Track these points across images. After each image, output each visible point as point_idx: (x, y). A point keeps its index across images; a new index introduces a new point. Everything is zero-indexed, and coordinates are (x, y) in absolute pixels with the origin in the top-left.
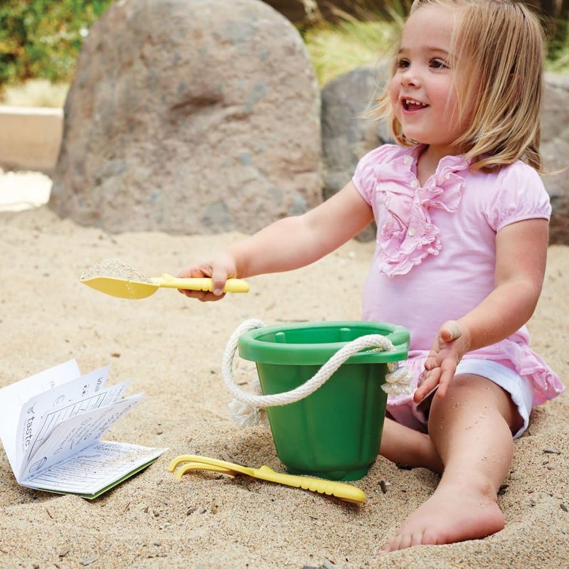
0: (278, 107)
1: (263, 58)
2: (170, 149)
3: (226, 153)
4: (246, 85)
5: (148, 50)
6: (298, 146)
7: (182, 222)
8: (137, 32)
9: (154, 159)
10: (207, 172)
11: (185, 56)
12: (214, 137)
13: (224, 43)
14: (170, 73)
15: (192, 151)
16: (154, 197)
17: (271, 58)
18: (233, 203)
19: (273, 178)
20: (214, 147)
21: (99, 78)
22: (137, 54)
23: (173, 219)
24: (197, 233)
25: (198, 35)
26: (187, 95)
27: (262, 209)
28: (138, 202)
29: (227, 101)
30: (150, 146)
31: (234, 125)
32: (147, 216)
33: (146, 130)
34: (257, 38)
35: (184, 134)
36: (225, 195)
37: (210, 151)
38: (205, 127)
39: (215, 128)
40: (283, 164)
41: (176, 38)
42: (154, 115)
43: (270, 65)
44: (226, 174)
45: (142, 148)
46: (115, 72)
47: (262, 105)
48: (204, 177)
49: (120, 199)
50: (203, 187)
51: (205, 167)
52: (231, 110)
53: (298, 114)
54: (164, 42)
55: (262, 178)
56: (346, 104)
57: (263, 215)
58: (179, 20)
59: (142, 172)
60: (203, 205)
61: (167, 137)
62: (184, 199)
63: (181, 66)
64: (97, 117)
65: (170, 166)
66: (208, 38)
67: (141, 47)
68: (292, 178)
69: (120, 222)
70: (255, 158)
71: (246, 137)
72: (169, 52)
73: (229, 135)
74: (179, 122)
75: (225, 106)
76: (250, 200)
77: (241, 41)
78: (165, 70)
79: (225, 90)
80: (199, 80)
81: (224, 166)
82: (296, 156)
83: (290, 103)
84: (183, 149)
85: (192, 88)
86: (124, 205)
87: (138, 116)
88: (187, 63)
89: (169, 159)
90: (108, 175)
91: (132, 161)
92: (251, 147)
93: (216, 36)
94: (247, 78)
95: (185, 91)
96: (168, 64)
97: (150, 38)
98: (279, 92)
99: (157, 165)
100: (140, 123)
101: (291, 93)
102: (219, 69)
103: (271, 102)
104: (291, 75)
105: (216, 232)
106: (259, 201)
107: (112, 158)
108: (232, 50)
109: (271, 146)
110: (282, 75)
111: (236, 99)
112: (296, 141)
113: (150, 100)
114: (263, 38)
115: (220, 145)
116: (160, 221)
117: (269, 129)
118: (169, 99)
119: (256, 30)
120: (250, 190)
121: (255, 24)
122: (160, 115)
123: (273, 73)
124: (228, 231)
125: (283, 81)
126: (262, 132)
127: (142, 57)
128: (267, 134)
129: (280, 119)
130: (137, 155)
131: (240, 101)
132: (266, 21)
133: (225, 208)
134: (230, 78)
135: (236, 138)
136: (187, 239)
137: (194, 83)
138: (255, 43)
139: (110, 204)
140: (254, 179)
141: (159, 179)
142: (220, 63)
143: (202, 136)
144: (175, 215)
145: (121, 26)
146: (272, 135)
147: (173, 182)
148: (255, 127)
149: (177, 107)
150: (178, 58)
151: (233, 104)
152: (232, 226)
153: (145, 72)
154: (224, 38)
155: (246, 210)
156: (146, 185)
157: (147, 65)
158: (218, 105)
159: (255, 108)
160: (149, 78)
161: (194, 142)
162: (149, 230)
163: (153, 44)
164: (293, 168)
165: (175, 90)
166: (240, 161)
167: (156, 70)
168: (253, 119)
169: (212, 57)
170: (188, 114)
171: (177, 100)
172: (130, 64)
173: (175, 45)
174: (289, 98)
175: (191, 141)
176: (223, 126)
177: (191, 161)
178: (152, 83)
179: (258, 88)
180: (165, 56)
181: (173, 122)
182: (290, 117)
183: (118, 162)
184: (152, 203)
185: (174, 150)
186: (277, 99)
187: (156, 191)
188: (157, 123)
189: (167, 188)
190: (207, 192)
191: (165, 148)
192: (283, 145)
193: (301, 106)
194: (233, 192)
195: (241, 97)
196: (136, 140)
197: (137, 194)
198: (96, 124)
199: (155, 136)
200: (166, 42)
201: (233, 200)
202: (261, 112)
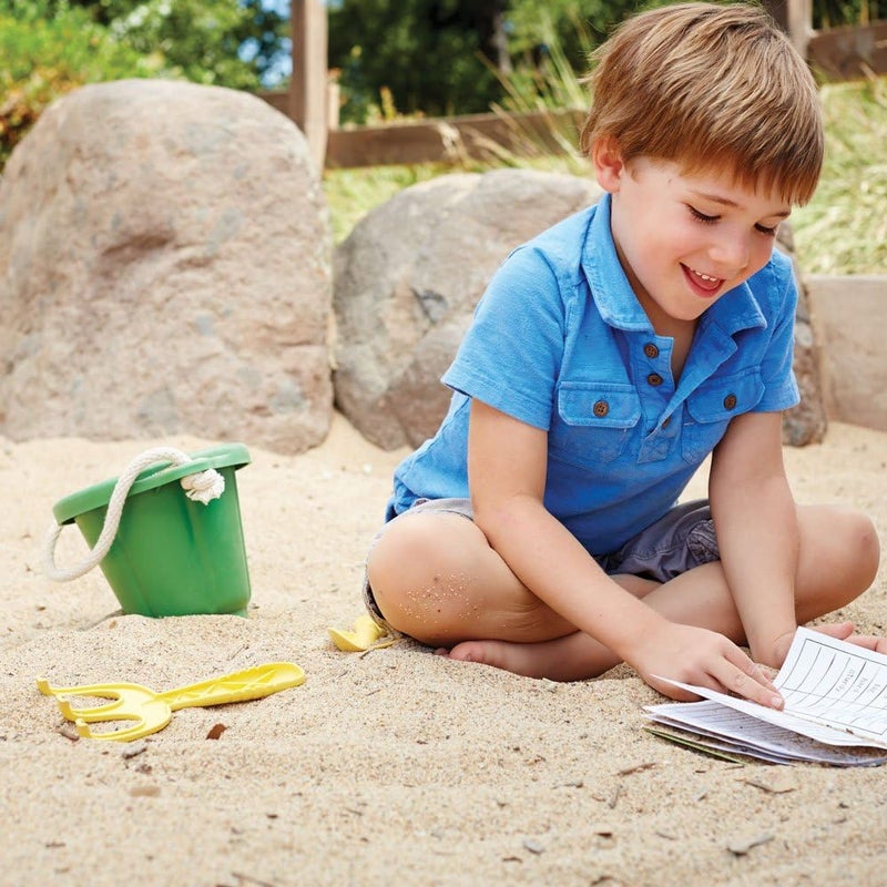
0: (258, 247)
1: (238, 175)
2: (101, 313)
3: (176, 318)
4: (209, 214)
5: (76, 169)
6: (290, 305)
7: (108, 421)
8: (64, 143)
9: (78, 329)
10: (148, 346)
11: (123, 175)
12: (159, 294)
13: (182, 153)
14: (102, 201)
15: (130, 315)
16: (76, 385)
17: (250, 175)
18: (183, 391)
19: (246, 353)
20: (159, 309)
21: (19, 217)
22: (63, 177)
23: (97, 418)
24: (128, 437)
25: (143, 143)
26: (123, 233)
27: (225, 399)
28: (54, 395)
29: (181, 239)
30: (73, 311)
31: (191, 275)
32: (64, 414)
33: (69, 287)
34: (233, 146)
35: (122, 291)
36: (172, 378)
37: (154, 315)
38: (149, 280)
39: (162, 280)
40: (263, 332)
41: (112, 150)
42: (80, 264)
43: (249, 185)
44: (174, 347)
45: (64, 314)
46: (38, 205)
47: (234, 245)
48: (143, 354)
49: (30, 391)
50: (141, 369)
51: (145, 338)
52: (186, 253)
53: (291, 258)
54: (97, 156)
55: (229, 354)
56: (378, 245)
57: (226, 408)
58: (118, 123)
59: (60, 348)
60: (139, 395)
61: (97, 297)
62: (112, 388)
63: (117, 189)
64: (11, 272)
65: (100, 339)
66: (157, 148)
67: (68, 165)
68: (278, 354)
69: (27, 425)
70: (219, 324)
71: (206, 293)
72: (102, 170)
73: (181, 291)
74: (116, 274)
75: (178, 247)
76: (208, 387)
77: (207, 150)
78: (96, 196)
79: (179, 224)
80: (141, 210)
81: (172, 336)
82: (284, 320)
83: (279, 241)
84: (118, 313)
85: (132, 222)
86: (34, 399)
87: (62, 268)
88: (125, 185)
89: (99, 329)
90: (21, 357)
91: (50, 333)
92: (214, 308)
93: (170, 145)
94: (212, 204)
95: (122, 227)
96: (101, 187)
97: (78, 150)
98: (262, 225)
99: (82, 339)
100: (63, 277)
101: (281, 226)
102: (170, 192)
103: (248, 240)
104: (282, 200)
105: (156, 435)
106: (222, 388)
107: (28, 332)
108: (192, 163)
109: (245, 305)
110: (267, 200)
111: (195, 236)
112: (284, 298)
113: (76, 243)
114: (240, 145)
115: (168, 306)
116: (80, 420)
117: (242, 281)
118: (101, 239)
119: (231, 135)
120: (209, 371)
121: (232, 127)
122: (88, 264)
123: (255, 197)
124: (174, 433)
125: (268, 209)
126: (232, 285)
127: (69, 181)
128: (239, 287)
129: (261, 265)
130: (58, 325)
131: (201, 239)
132: (251, 122)
133: (171, 399)
134: (186, 205)
135: (189, 295)
136: (114, 446)
137: (134, 214)
138: (227, 154)
139: (18, 398)
140: (216, 355)
141: (85, 358)
142: (172, 183)
143: (144, 292)
144: (99, 411)
145: (50, 137)
146: (248, 290)
147: (101, 364)
148: (222, 278)
149: (111, 251)
150: (113, 178)
151: (191, 244)
152: (179, 427)
153: (71, 202)
154: (181, 147)
155: (201, 402)
156: (65, 368)
157: (75, 192)
158: (169, 246)
159: (222, 249)
160: (76, 210)
161: (132, 303)
162: (64, 435)
163: (83, 160)
164: (280, 339)
165: (107, 226)
166: (196, 328)
167: (84, 198)
168: (218, 265)
169: (161, 174)
170: (127, 261)
171: (110, 241)
172: (54, 191)
173: (110, 160)
174: (276, 234)
175: (129, 301)
176: (174, 277)
177: (128, 331)
178: (78, 217)
179: (228, 220)
180: (97, 178)
181: (107, 274)
182: (277, 262)
183: (35, 336)
184: (71, 395)
185: (107, 316)
186: (257, 235)
187: (80, 377)
188: (84, 277)
189: (93, 371)
190: (146, 376)
191: (94, 314)
192: (264, 304)
193: (297, 245)
194: (183, 374)
195: (202, 234)
196: (58, 303)
197: (52, 382)
198: (9, 282)
199: (80, 296)
200: (99, 157)
201: (184, 386)
202: (230, 256)
